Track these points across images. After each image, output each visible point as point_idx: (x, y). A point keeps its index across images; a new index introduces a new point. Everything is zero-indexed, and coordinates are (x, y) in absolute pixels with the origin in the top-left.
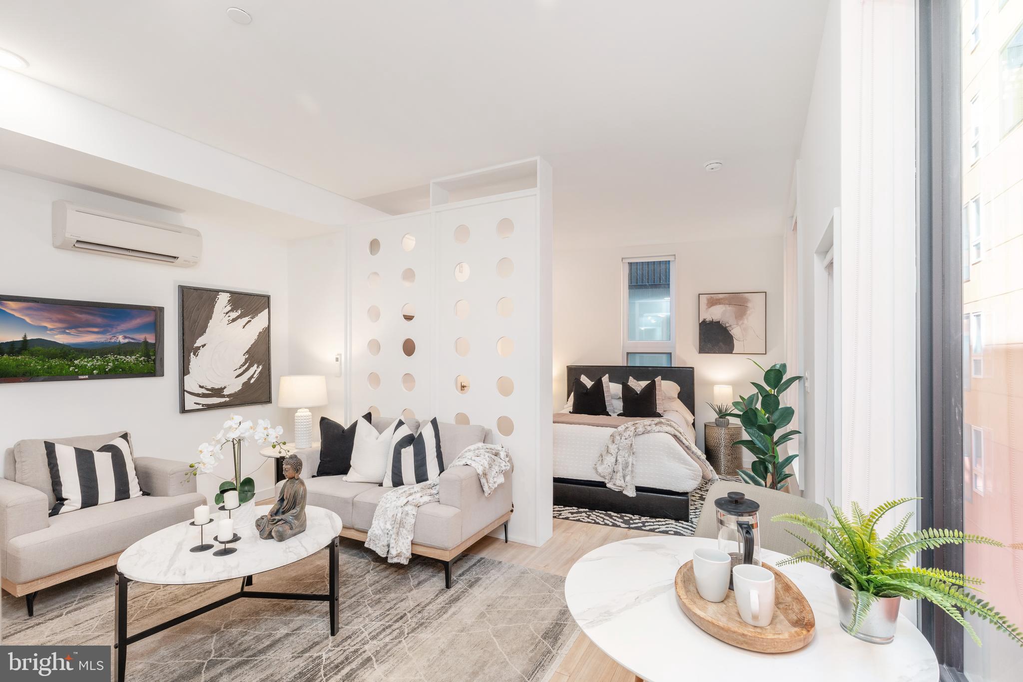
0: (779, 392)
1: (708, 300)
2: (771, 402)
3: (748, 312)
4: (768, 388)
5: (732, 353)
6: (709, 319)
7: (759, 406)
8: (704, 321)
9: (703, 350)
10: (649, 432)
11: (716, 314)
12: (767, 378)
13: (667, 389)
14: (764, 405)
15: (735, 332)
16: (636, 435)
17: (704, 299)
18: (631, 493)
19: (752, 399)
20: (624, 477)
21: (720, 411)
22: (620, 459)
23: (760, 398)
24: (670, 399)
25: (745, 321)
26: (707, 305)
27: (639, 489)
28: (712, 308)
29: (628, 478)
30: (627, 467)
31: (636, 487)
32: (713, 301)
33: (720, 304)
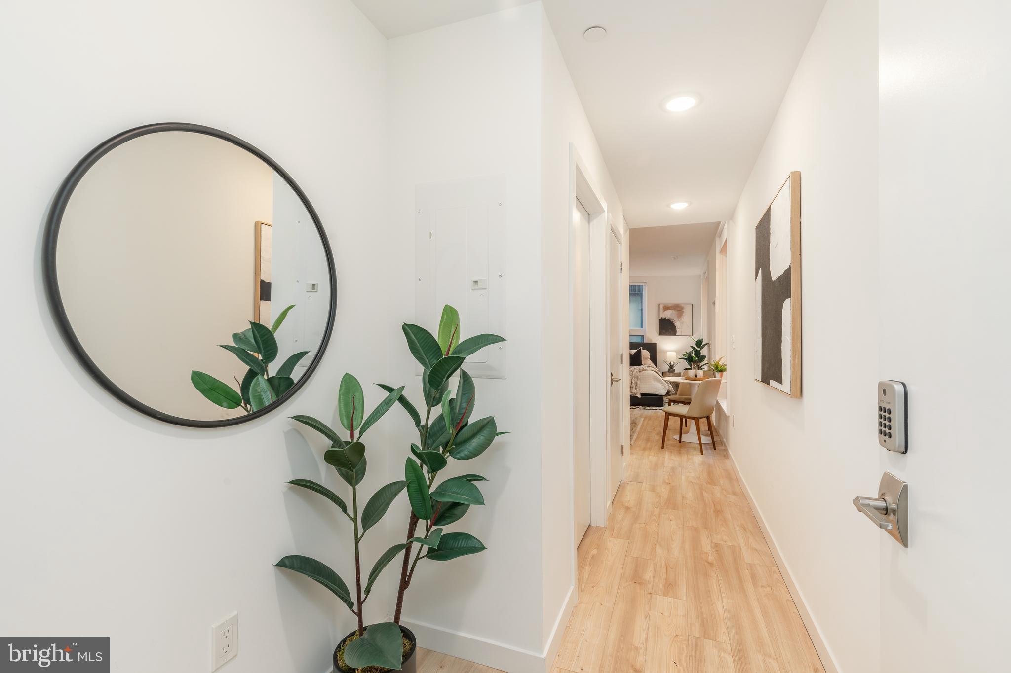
0: (701, 349)
1: (664, 307)
2: (698, 353)
3: (684, 314)
4: (697, 348)
5: (675, 335)
6: (664, 317)
7: (693, 355)
8: (661, 318)
9: (661, 333)
10: (645, 370)
11: (667, 314)
12: (696, 344)
13: (645, 353)
14: (695, 354)
15: (677, 324)
16: (640, 371)
17: (661, 307)
18: (639, 396)
19: (690, 353)
20: (636, 389)
21: (671, 365)
22: (633, 382)
23: (694, 352)
24: (646, 359)
25: (682, 319)
26: (664, 309)
27: (642, 394)
28: (666, 311)
29: (638, 389)
30: (637, 385)
31: (641, 394)
32: (666, 308)
33: (670, 309)
